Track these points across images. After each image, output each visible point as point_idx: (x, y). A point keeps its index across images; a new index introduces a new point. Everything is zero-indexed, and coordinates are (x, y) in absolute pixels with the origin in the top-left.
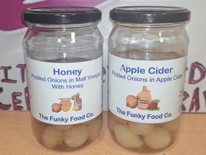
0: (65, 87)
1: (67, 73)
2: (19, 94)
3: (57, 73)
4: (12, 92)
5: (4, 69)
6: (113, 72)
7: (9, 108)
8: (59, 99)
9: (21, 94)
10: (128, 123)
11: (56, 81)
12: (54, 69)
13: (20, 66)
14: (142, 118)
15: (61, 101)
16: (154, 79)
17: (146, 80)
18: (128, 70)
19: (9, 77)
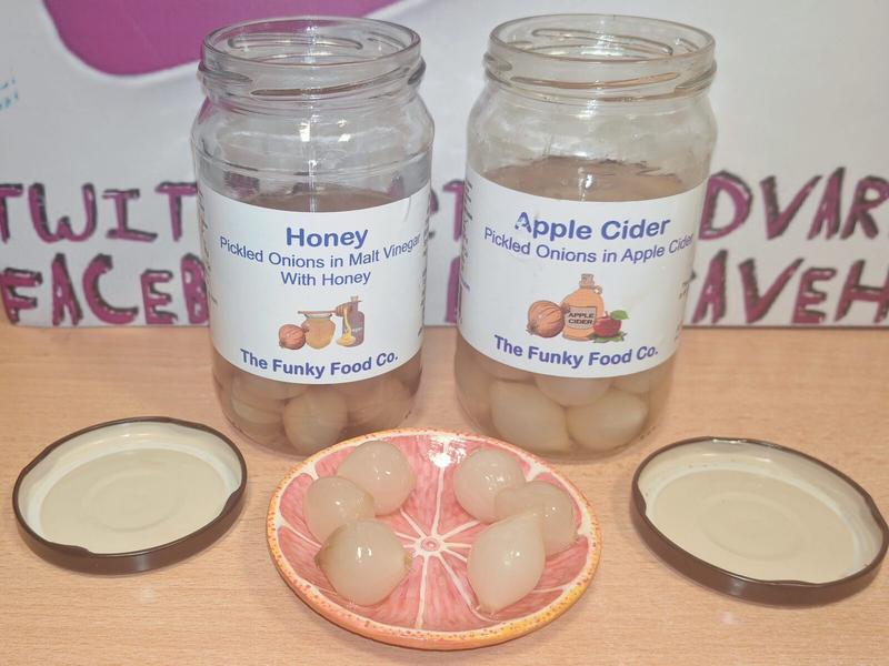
0: (319, 280)
1: (324, 240)
2: (165, 275)
3: (295, 241)
4: (142, 271)
5: (116, 198)
6: (488, 232)
7: (130, 319)
8: (299, 312)
9: (171, 275)
10: (530, 379)
11: (294, 262)
12: (289, 230)
13: (166, 187)
14: (574, 364)
15: (305, 318)
16: (615, 254)
17: (592, 258)
18: (541, 228)
19: (132, 224)
